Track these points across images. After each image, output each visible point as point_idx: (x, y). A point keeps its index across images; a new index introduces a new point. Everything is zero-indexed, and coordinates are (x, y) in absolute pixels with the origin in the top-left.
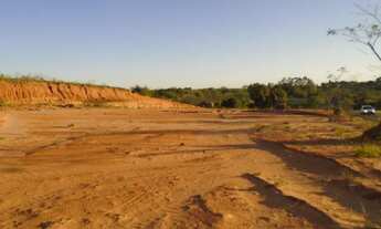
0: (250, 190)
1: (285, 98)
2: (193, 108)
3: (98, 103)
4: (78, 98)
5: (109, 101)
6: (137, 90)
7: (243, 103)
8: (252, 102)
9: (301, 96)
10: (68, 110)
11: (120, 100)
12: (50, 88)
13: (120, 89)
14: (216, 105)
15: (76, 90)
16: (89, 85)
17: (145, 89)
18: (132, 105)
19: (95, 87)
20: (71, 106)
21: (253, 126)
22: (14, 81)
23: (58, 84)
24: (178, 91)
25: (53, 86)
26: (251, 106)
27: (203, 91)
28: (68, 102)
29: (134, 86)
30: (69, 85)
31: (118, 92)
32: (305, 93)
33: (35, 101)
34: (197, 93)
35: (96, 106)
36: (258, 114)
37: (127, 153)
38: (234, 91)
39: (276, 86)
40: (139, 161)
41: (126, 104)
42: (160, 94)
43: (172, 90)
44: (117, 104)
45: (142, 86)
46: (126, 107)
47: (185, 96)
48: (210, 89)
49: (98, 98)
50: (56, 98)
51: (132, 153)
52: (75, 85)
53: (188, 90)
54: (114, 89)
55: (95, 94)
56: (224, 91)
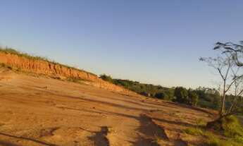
1: (197, 100)
3: (75, 79)
5: (83, 80)
6: (104, 78)
7: (170, 97)
8: (175, 98)
11: (88, 81)
12: (50, 66)
13: (91, 74)
14: (151, 95)
15: (64, 69)
16: (73, 68)
17: (109, 77)
18: (97, 85)
19: (76, 69)
20: (59, 78)
22: (30, 58)
23: (55, 64)
24: (130, 83)
25: (52, 65)
26: (174, 100)
27: (146, 85)
28: (58, 75)
30: (61, 66)
31: (90, 76)
33: (39, 71)
34: (142, 86)
35: (74, 81)
36: (176, 105)
38: (166, 89)
39: (194, 91)
41: (93, 83)
42: (118, 82)
44: (87, 83)
45: (107, 75)
46: (92, 86)
48: (151, 85)
49: (76, 77)
50: (51, 72)
52: (64, 66)
53: (136, 83)
54: (88, 73)
55: (75, 74)
56: (160, 88)
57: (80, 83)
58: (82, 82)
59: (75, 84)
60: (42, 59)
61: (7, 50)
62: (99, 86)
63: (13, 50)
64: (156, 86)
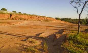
11: (51, 20)
12: (37, 17)
13: (51, 18)
15: (42, 17)
17: (59, 18)
19: (46, 17)
22: (30, 15)
24: (68, 19)
25: (38, 17)
26: (86, 24)
27: (74, 19)
28: (40, 20)
30: (40, 16)
33: (34, 19)
34: (72, 20)
41: (52, 21)
42: (62, 20)
43: (66, 19)
44: (50, 21)
46: (52, 22)
48: (76, 19)
50: (38, 19)
52: (42, 16)
53: (70, 19)
54: (50, 18)
55: (46, 18)
57: (47, 21)
58: (48, 21)
59: (46, 22)
60: (34, 15)
61: (23, 14)
63: (26, 14)
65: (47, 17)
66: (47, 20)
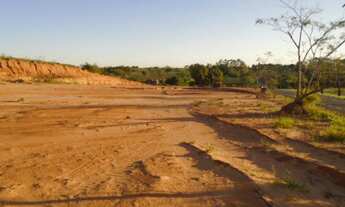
0: (185, 156)
1: (221, 78)
2: (140, 85)
3: (48, 78)
4: (28, 73)
5: (59, 77)
6: (87, 67)
7: (185, 80)
8: (192, 80)
9: (235, 76)
10: (17, 85)
11: (70, 77)
13: (70, 66)
14: (161, 82)
15: (26, 66)
16: (39, 62)
18: (83, 81)
19: (44, 63)
20: (21, 81)
21: (192, 101)
23: (7, 59)
24: (126, 70)
25: (3, 62)
26: (191, 84)
27: (149, 69)
28: (18, 77)
29: (84, 64)
30: (18, 61)
31: (68, 69)
32: (238, 74)
34: (144, 72)
35: (45, 81)
36: (197, 91)
37: (76, 125)
38: (177, 70)
39: (214, 67)
40: (87, 133)
43: (120, 68)
44: (67, 80)
45: (91, 63)
46: (76, 83)
47: (133, 73)
48: (156, 68)
49: (49, 74)
50: (5, 73)
51: (80, 126)
52: (23, 60)
53: (135, 69)
54: (64, 66)
55: (45, 70)
56: (168, 70)
57: (57, 83)
58: (59, 80)
62: (85, 83)
64: (163, 69)
65: (52, 64)
66: (54, 76)
